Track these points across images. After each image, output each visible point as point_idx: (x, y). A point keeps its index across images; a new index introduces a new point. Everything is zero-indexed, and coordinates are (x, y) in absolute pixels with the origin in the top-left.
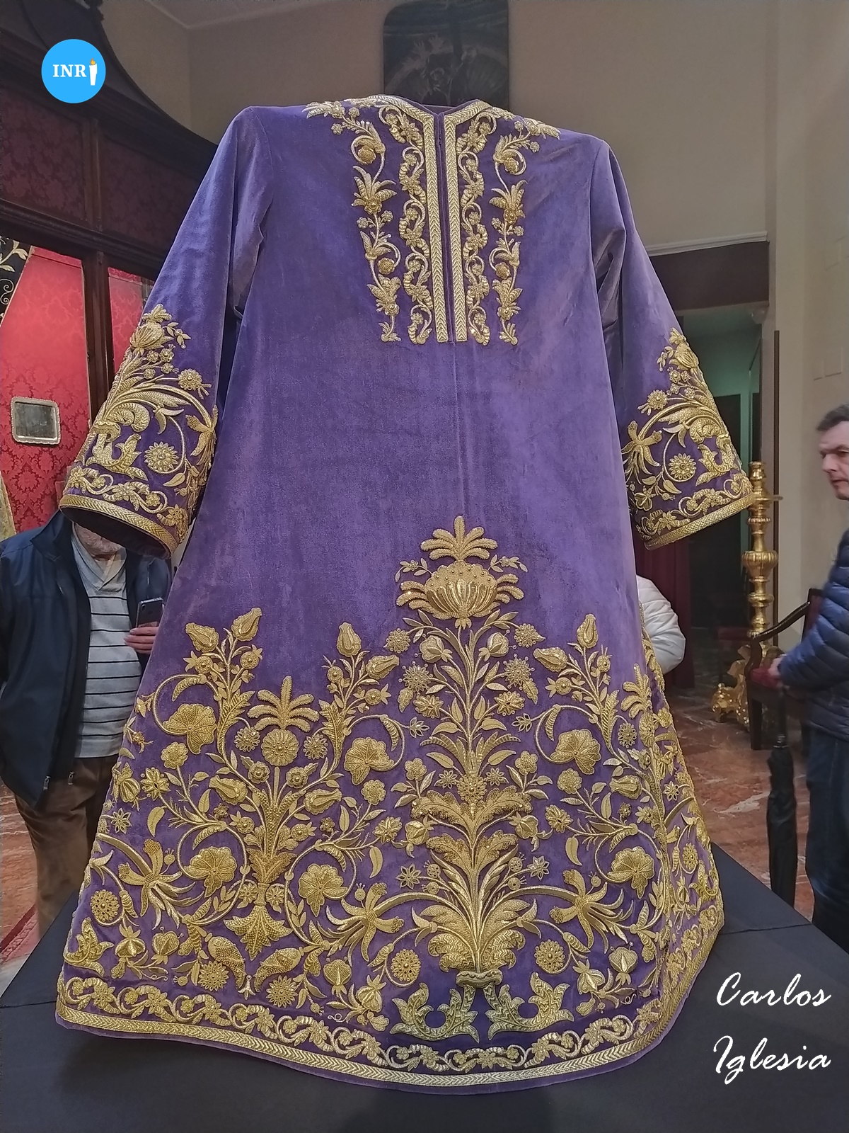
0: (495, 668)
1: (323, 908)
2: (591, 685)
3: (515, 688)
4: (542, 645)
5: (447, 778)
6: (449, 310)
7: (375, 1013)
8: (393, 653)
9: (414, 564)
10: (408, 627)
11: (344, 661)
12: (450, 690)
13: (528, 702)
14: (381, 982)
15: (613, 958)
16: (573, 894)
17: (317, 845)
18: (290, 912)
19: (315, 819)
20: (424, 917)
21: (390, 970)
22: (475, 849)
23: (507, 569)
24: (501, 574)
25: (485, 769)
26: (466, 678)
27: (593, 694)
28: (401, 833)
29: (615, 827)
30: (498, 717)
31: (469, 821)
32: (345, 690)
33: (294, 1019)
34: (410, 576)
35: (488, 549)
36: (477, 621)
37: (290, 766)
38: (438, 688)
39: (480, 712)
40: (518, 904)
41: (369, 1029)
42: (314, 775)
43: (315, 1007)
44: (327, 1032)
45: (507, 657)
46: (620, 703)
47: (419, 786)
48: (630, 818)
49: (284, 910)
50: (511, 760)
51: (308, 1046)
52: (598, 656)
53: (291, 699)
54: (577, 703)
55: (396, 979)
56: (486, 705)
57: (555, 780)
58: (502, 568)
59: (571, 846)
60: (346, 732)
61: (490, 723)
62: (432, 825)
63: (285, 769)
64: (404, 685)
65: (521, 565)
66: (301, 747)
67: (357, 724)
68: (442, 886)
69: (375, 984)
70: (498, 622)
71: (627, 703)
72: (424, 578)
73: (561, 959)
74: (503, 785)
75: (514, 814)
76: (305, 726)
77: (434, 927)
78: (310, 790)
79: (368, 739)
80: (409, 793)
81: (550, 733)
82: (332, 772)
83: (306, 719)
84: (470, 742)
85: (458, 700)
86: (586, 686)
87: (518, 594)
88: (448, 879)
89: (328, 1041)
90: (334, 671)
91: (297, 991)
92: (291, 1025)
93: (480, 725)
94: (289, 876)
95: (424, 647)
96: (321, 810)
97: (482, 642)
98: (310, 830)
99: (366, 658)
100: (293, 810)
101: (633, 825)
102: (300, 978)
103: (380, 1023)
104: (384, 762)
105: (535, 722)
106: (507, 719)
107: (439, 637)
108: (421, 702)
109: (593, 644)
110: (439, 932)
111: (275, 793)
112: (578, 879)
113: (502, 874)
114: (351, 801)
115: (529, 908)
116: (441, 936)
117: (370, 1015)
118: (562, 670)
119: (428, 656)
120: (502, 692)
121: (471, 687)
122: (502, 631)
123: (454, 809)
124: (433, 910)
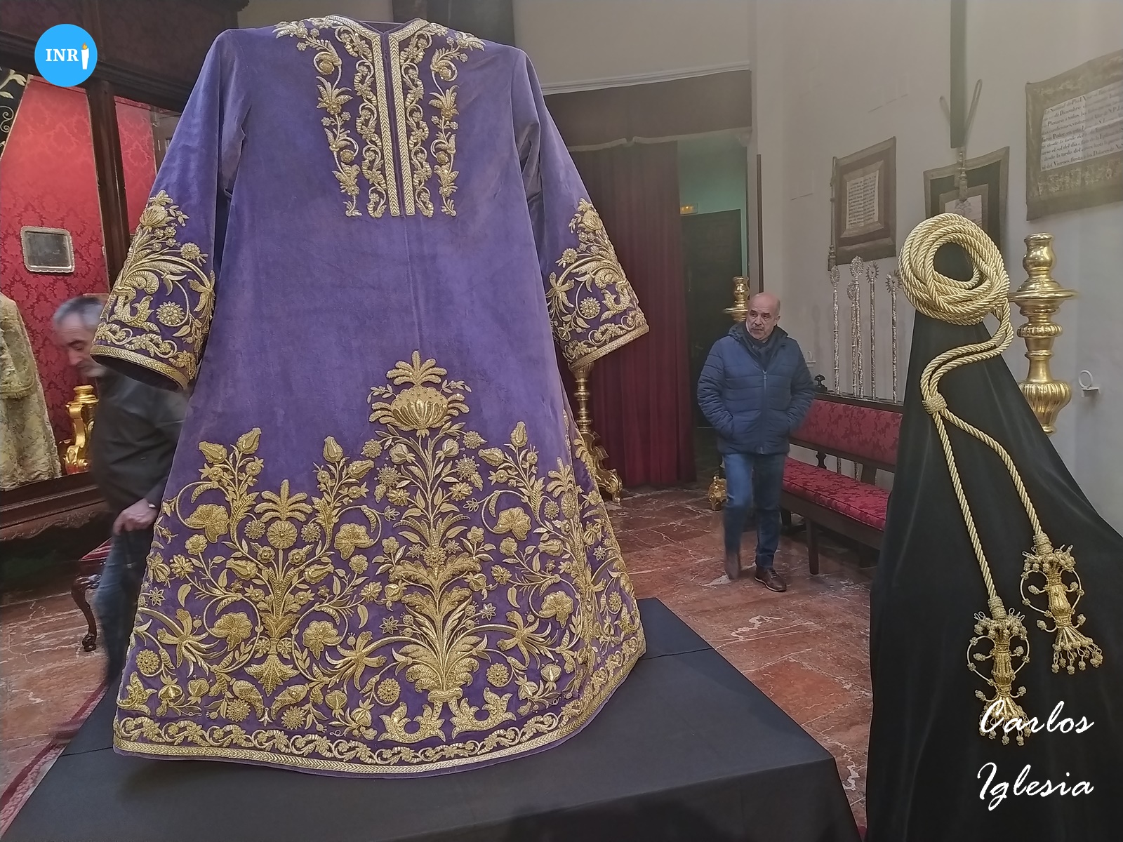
0: (449, 466)
1: (323, 653)
3: (465, 480)
4: (484, 446)
5: (415, 550)
6: (400, 190)
8: (369, 458)
9: (382, 389)
10: (379, 438)
11: (330, 466)
12: (415, 484)
13: (475, 490)
14: (370, 704)
15: (544, 672)
16: (514, 629)
17: (316, 607)
18: (297, 658)
19: (314, 587)
20: (402, 654)
21: (377, 695)
22: (439, 601)
23: (455, 390)
24: (451, 394)
25: (444, 541)
26: (427, 474)
27: (524, 481)
28: (382, 594)
29: (543, 577)
30: (453, 502)
31: (433, 581)
32: (332, 488)
33: (303, 737)
34: (379, 398)
35: (440, 376)
36: (433, 431)
37: (291, 548)
38: (406, 483)
39: (438, 499)
40: (474, 639)
41: (362, 739)
42: (311, 554)
43: (320, 727)
44: (329, 744)
45: (459, 457)
46: (546, 487)
47: (394, 557)
48: (555, 571)
49: (292, 657)
50: (463, 534)
51: (315, 755)
52: (527, 452)
53: (289, 498)
54: (512, 488)
55: (382, 701)
56: (443, 493)
57: (498, 546)
58: (451, 390)
59: (512, 594)
60: (335, 520)
61: (447, 507)
62: (405, 586)
63: (287, 551)
64: (379, 482)
65: (466, 387)
66: (299, 533)
67: (343, 513)
68: (415, 630)
69: (366, 706)
70: (450, 431)
71: (550, 487)
72: (390, 400)
73: (506, 676)
74: (458, 553)
75: (468, 574)
76: (302, 517)
77: (410, 661)
78: (306, 566)
79: (352, 525)
80: (386, 563)
81: (493, 512)
82: (325, 551)
83: (302, 512)
84: (432, 521)
85: (421, 491)
86: (519, 475)
87: (465, 409)
88: (420, 625)
89: (330, 750)
90: (323, 475)
92: (301, 741)
93: (439, 508)
94: (295, 632)
95: (393, 452)
96: (318, 580)
97: (438, 446)
98: (310, 596)
99: (347, 463)
100: (295, 582)
101: (557, 575)
102: (307, 707)
103: (371, 734)
104: (366, 541)
105: (481, 505)
106: (460, 504)
107: (406, 445)
108: (393, 494)
109: (524, 444)
110: (414, 664)
111: (280, 569)
112: (517, 618)
113: (460, 619)
114: (341, 572)
115: (481, 641)
116: (415, 667)
117: (362, 729)
118: (500, 465)
119: (396, 459)
120: (455, 483)
121: (431, 481)
122: (454, 438)
123: (421, 573)
124: (408, 648)
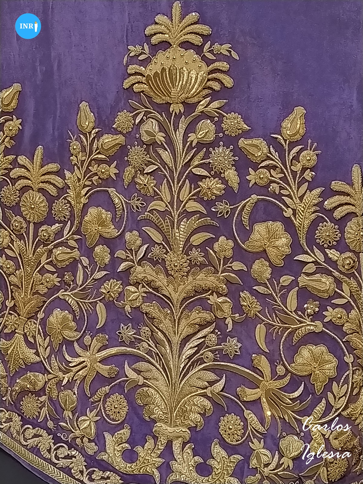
0: (201, 154)
1: (61, 345)
2: (290, 178)
3: (218, 175)
4: (246, 135)
5: (156, 250)
7: (89, 439)
8: (121, 133)
9: (139, 48)
10: (132, 109)
11: (82, 136)
12: (162, 171)
13: (228, 189)
14: (96, 416)
17: (60, 294)
18: (39, 344)
19: (60, 272)
20: (134, 370)
21: (104, 408)
22: (179, 320)
23: (220, 57)
24: (213, 61)
25: (188, 248)
26: (175, 161)
27: (291, 188)
28: (121, 295)
29: (298, 321)
30: (200, 201)
31: (173, 293)
32: (83, 162)
34: (134, 60)
35: (202, 35)
36: (189, 107)
37: (42, 224)
38: (153, 168)
39: (185, 194)
40: (212, 376)
41: (82, 451)
42: (59, 234)
43: (50, 424)
45: (214, 144)
47: (136, 255)
48: (317, 316)
49: (35, 341)
50: (209, 243)
52: (301, 150)
53: (42, 166)
54: (274, 195)
55: (108, 416)
56: (191, 187)
57: (250, 267)
58: (214, 55)
59: (260, 332)
60: (84, 200)
61: (193, 206)
62: (145, 292)
63: (37, 225)
64: (128, 163)
65: (233, 52)
66: (50, 209)
67: (92, 194)
68: (151, 347)
70: (208, 109)
72: (145, 63)
74: (202, 266)
75: (212, 294)
76: (53, 191)
77: (141, 381)
78: (56, 246)
79: (100, 209)
80: (128, 261)
81: (246, 221)
82: (73, 234)
83: (54, 185)
84: (176, 220)
85: (168, 180)
86: (284, 179)
87: (228, 81)
90: (75, 145)
91: (41, 408)
93: (184, 206)
94: (41, 315)
95: (144, 128)
96: (64, 264)
97: (191, 128)
98: (55, 279)
99: (99, 135)
100: (44, 260)
101: (318, 323)
102: (43, 398)
103: (91, 448)
104: (112, 231)
105: (233, 210)
106: (209, 204)
107: (156, 120)
108: (142, 180)
110: (144, 385)
111: (31, 245)
112: (264, 364)
113: (199, 347)
114: (85, 261)
115: (218, 381)
116: (145, 389)
117: (85, 439)
118: (263, 161)
119: (145, 138)
120: (205, 177)
121: (179, 170)
122: (211, 118)
123: (161, 280)
124: (142, 365)
